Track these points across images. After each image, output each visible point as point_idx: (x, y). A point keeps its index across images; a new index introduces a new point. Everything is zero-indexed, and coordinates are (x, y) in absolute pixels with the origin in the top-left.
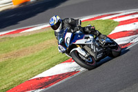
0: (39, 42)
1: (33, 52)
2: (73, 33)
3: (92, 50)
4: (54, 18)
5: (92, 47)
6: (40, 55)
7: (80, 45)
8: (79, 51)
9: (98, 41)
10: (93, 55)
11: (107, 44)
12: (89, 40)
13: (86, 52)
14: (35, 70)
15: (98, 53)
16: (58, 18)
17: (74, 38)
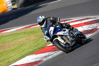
0: (14, 39)
1: (10, 47)
2: (55, 27)
3: (68, 39)
4: (40, 17)
5: (68, 37)
6: (15, 49)
7: (60, 35)
8: (59, 40)
9: (72, 33)
10: (69, 43)
11: (78, 35)
12: (66, 32)
13: (64, 40)
14: (11, 60)
15: (72, 41)
16: (43, 17)
17: (55, 31)
